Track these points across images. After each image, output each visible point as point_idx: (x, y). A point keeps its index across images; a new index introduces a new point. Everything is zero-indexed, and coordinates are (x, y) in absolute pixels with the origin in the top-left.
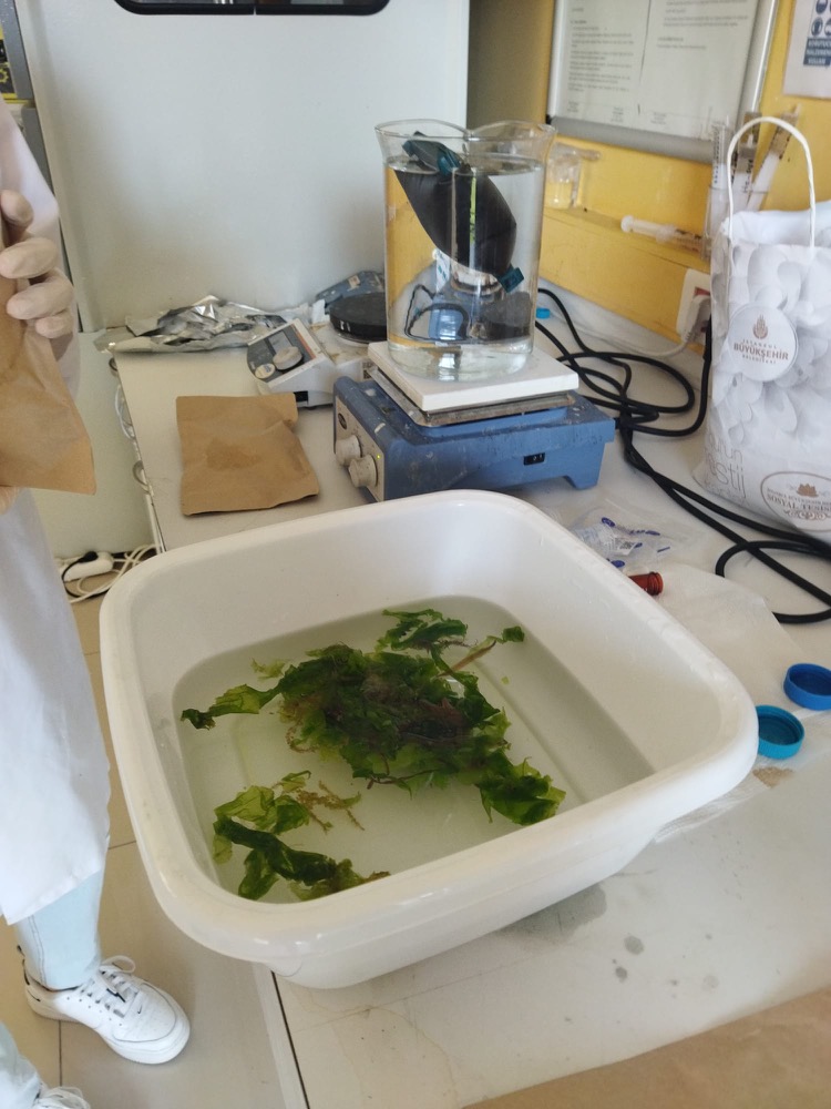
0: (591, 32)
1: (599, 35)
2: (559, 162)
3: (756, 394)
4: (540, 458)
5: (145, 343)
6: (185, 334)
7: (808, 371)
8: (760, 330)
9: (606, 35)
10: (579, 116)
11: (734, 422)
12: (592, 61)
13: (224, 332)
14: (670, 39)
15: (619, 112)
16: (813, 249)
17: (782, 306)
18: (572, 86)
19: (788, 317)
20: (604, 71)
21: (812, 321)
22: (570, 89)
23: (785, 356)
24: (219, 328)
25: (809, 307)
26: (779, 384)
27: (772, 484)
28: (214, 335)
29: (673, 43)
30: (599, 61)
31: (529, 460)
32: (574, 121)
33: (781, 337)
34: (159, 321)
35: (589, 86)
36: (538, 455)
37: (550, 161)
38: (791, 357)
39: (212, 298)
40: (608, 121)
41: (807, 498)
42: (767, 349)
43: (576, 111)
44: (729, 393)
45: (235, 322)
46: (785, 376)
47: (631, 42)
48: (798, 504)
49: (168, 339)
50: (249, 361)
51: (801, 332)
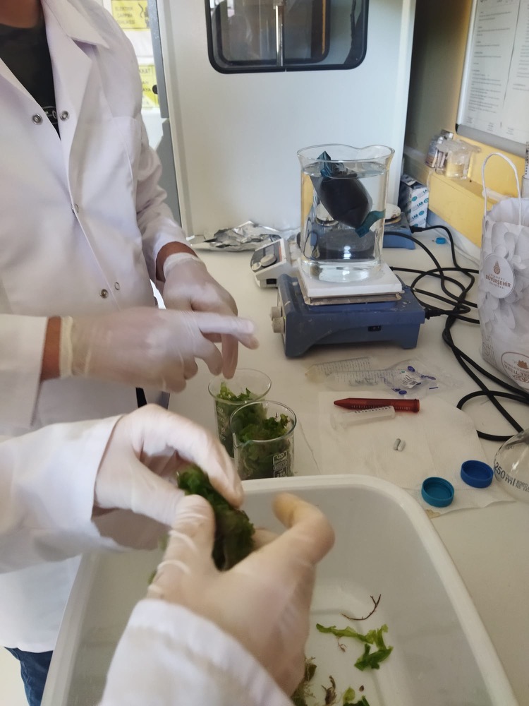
0: (481, 77)
1: (484, 79)
2: (456, 153)
3: (496, 305)
4: (378, 328)
5: (207, 246)
6: (226, 242)
7: (520, 294)
8: (497, 269)
9: (488, 80)
10: (472, 125)
11: (487, 321)
12: (481, 94)
13: (247, 242)
14: (519, 85)
15: (491, 125)
16: (520, 227)
17: (507, 257)
18: (470, 107)
19: (509, 262)
20: (486, 100)
21: (521, 267)
22: (470, 110)
23: (509, 285)
24: (244, 240)
25: (519, 259)
26: (507, 301)
27: (506, 358)
28: (242, 243)
29: (520, 87)
30: (484, 95)
31: (371, 329)
32: (470, 128)
33: (507, 275)
34: (215, 235)
35: (478, 109)
36: (376, 327)
37: (450, 153)
38: (512, 286)
39: (250, 222)
40: (486, 131)
41: (523, 369)
42: (500, 280)
43: (471, 122)
44: (484, 303)
45: (253, 238)
46: (509, 297)
47: (500, 85)
48: (519, 372)
49: (219, 244)
50: (252, 260)
51: (516, 272)
